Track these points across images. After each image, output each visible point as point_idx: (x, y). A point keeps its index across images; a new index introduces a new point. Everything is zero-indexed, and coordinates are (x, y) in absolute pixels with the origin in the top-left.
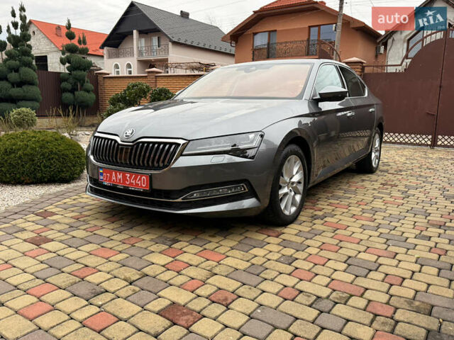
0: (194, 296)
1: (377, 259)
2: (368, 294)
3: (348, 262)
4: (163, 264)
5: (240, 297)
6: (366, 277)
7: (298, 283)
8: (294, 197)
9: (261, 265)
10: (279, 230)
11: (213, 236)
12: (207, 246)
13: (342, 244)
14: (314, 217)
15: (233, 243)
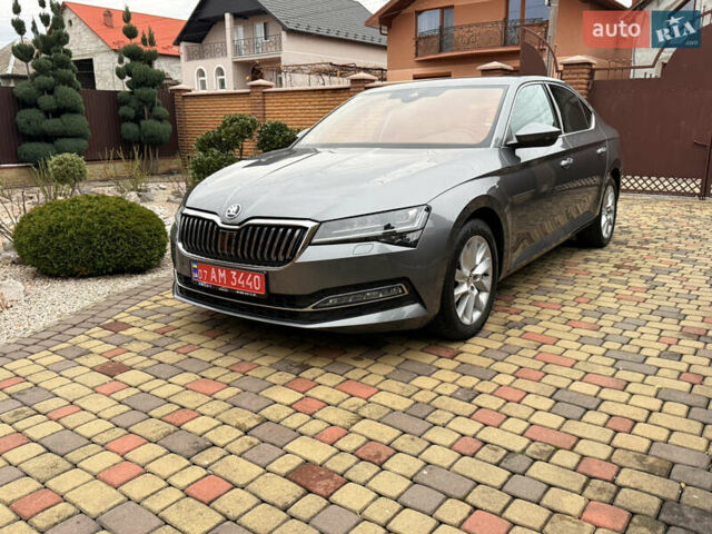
0: (334, 450)
1: (599, 392)
2: (582, 447)
3: (556, 397)
4: (289, 403)
5: (398, 451)
6: (580, 419)
7: (481, 429)
8: (477, 297)
9: (428, 404)
10: (455, 347)
11: (358, 359)
12: (349, 375)
13: (547, 369)
14: (508, 325)
15: (388, 370)
